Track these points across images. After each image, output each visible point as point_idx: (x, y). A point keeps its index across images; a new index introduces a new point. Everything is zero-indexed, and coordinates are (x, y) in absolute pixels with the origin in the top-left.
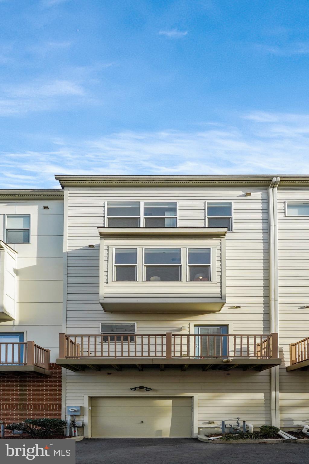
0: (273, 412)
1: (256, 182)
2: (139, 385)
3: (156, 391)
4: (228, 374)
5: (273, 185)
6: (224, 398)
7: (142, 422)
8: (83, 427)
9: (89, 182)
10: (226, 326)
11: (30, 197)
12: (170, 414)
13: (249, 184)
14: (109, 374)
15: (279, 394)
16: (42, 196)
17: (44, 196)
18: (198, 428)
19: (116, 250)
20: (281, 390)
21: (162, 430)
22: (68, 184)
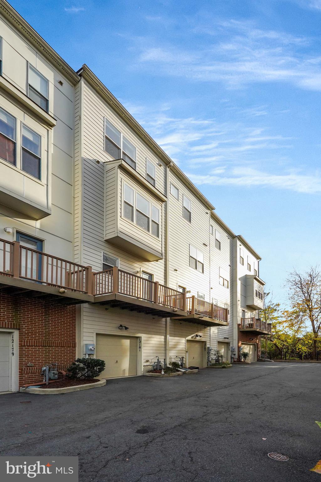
2: (119, 323)
4: (154, 318)
7: (117, 361)
9: (99, 89)
10: (151, 275)
11: (50, 58)
14: (107, 309)
15: (169, 337)
16: (61, 67)
17: (62, 68)
18: (143, 366)
21: (125, 369)
22: (86, 77)
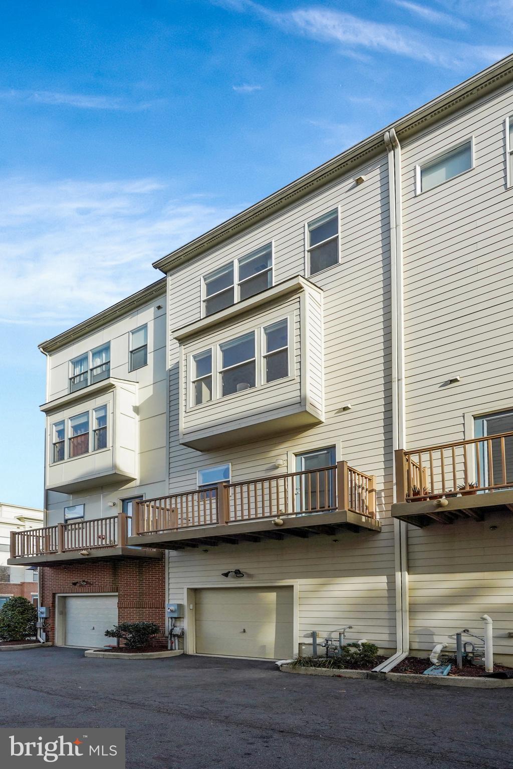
0: (399, 615)
1: (366, 153)
2: (233, 568)
3: (250, 576)
4: (335, 541)
5: (391, 146)
6: (331, 587)
7: (244, 631)
8: (181, 636)
10: (331, 449)
12: (274, 617)
13: (357, 161)
14: (206, 551)
15: (407, 577)
16: (154, 292)
18: (299, 644)
19: (194, 357)
20: (409, 569)
21: (265, 646)
